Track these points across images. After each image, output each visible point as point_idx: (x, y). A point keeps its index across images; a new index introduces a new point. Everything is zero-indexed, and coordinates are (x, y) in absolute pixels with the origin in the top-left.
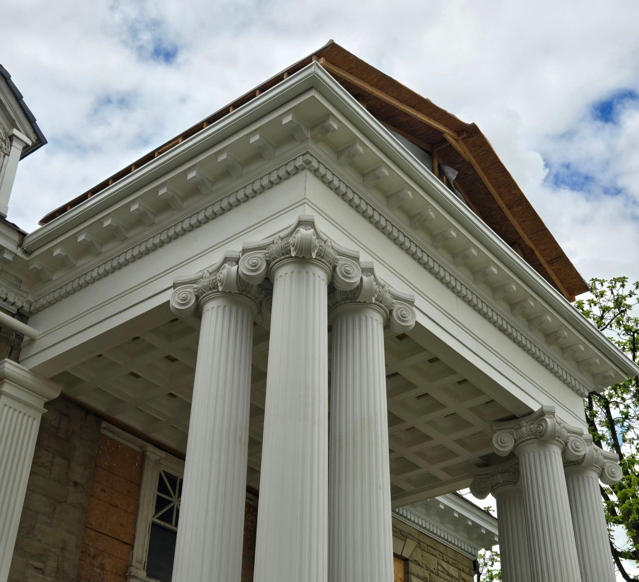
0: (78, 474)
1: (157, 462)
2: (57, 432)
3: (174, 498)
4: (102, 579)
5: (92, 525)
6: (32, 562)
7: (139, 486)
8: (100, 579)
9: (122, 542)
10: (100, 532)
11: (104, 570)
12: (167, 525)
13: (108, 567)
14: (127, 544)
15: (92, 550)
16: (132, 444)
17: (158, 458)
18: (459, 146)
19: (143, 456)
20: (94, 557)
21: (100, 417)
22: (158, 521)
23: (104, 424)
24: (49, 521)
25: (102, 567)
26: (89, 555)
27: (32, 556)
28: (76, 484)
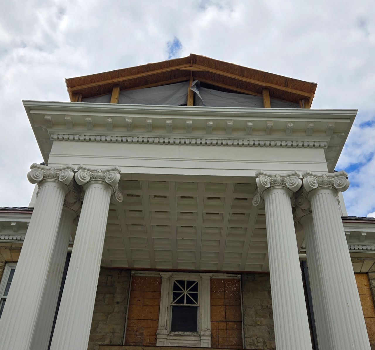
0: (119, 298)
1: (169, 278)
2: (106, 284)
3: (184, 290)
4: (142, 340)
5: (134, 317)
6: (96, 343)
7: (160, 292)
8: (141, 340)
9: (152, 320)
10: (139, 319)
11: (143, 335)
12: (182, 305)
13: (145, 334)
14: (156, 320)
15: (135, 328)
16: (154, 274)
17: (169, 276)
18: (195, 68)
19: (161, 278)
20: (137, 331)
21: (129, 270)
22: (175, 304)
23: (133, 272)
24: (105, 323)
25: (142, 334)
26: (134, 331)
27: (97, 340)
28: (118, 303)
